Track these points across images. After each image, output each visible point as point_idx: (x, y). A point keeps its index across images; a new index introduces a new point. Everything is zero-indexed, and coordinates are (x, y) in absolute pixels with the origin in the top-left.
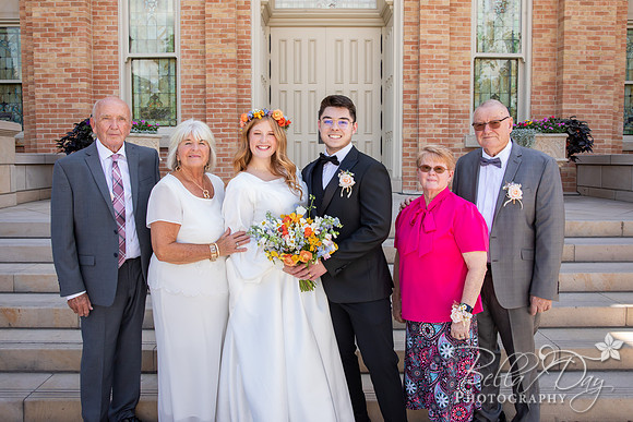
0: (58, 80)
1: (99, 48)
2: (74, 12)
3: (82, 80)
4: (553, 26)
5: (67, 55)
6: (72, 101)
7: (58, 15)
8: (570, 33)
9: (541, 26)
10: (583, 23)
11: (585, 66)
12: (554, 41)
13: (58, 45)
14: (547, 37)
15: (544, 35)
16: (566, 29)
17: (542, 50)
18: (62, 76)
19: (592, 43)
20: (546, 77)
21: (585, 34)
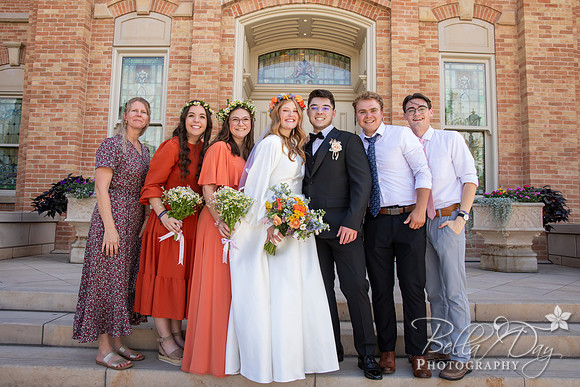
0: (49, 143)
1: (90, 114)
2: (70, 81)
3: (71, 143)
4: (516, 102)
5: (60, 119)
6: (61, 162)
7: (55, 83)
8: (533, 107)
9: (505, 101)
10: (545, 99)
11: (549, 138)
12: (518, 115)
13: (52, 111)
14: (511, 112)
15: (509, 109)
16: (529, 104)
17: (507, 123)
18: (53, 138)
19: (554, 117)
20: (512, 148)
21: (547, 108)
